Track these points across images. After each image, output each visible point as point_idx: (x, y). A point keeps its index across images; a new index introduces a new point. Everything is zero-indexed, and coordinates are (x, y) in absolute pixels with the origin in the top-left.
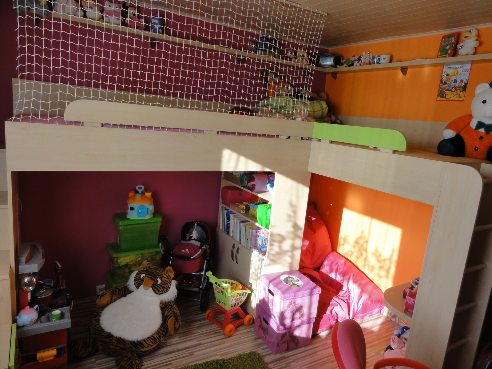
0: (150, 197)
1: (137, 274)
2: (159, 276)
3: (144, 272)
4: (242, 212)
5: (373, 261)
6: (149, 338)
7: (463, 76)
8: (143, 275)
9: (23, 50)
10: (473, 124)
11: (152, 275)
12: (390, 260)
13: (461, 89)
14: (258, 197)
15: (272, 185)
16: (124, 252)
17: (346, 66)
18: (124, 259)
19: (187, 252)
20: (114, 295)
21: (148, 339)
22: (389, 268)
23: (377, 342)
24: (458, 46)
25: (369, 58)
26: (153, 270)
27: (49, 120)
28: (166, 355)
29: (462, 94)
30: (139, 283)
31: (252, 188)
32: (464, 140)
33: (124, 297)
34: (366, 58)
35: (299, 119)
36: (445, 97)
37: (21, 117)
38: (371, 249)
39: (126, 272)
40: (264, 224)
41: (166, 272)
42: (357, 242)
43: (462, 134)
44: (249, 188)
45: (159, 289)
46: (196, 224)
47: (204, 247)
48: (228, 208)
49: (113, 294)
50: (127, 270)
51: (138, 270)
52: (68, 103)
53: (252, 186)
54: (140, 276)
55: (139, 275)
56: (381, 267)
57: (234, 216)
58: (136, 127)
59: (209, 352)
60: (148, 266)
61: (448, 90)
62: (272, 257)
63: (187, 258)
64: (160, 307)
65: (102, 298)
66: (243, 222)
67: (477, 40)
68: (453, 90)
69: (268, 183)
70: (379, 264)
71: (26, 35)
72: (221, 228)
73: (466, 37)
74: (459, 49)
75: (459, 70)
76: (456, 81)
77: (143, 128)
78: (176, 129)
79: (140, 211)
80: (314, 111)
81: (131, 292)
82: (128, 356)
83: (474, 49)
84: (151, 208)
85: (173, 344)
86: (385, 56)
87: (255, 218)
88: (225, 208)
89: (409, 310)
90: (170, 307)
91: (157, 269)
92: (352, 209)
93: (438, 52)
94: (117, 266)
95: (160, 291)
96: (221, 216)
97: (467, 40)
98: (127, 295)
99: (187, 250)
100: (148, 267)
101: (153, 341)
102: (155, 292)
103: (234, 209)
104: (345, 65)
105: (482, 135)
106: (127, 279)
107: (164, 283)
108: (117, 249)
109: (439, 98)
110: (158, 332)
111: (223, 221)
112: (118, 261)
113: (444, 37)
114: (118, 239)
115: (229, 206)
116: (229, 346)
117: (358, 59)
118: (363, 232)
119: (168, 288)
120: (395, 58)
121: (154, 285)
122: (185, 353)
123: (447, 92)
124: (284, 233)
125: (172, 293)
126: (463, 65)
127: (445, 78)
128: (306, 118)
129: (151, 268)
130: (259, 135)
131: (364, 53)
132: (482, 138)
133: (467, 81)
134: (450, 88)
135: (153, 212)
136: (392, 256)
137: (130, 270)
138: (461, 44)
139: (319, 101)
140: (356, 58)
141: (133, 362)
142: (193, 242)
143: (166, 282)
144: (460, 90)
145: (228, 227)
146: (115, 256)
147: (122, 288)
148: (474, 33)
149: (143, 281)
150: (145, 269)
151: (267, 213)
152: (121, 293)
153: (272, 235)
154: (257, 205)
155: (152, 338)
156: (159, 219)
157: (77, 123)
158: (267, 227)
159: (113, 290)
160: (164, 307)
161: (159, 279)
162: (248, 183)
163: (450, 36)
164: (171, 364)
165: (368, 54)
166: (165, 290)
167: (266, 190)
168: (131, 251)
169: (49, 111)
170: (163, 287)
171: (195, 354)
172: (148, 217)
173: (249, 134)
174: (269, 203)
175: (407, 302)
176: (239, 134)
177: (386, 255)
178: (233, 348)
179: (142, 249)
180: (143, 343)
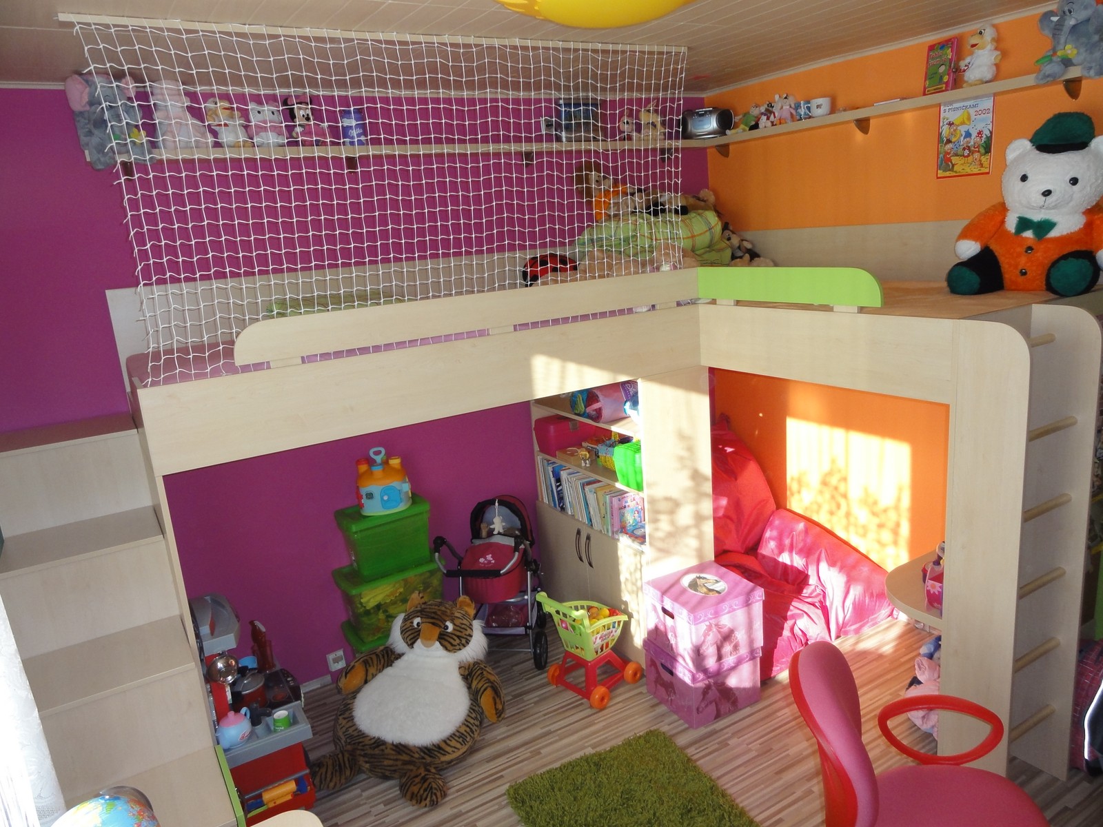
0: (398, 467)
1: (405, 620)
2: (447, 616)
3: (419, 614)
4: (583, 465)
5: (862, 515)
6: (452, 736)
7: (983, 124)
8: (417, 621)
9: (144, 255)
10: (1011, 224)
11: (435, 617)
12: (897, 508)
13: (982, 151)
14: (610, 432)
15: (635, 403)
16: (370, 581)
17: (744, 130)
18: (372, 596)
19: (490, 561)
20: (370, 666)
21: (451, 739)
22: (898, 525)
23: (892, 674)
24: (962, 64)
25: (788, 107)
26: (433, 607)
27: (209, 370)
28: (488, 762)
29: (984, 159)
30: (412, 636)
31: (598, 416)
32: (998, 257)
33: (389, 668)
34: (782, 108)
35: (666, 268)
36: (952, 170)
37: (162, 376)
38: (855, 492)
39: (379, 619)
40: (633, 483)
41: (458, 606)
42: (825, 483)
43: (994, 247)
44: (589, 417)
45: (452, 642)
46: (497, 504)
47: (522, 546)
48: (553, 459)
49: (367, 666)
50: (381, 616)
51: (403, 612)
52: (238, 334)
53: (595, 413)
54: (412, 623)
55: (410, 621)
56: (881, 526)
57: (570, 474)
58: (364, 351)
59: (570, 745)
60: (423, 600)
61: (956, 155)
62: (660, 544)
63: (493, 573)
64: (461, 675)
65: (348, 675)
66: (589, 483)
67: (996, 49)
68: (966, 152)
69: (626, 402)
70: (876, 521)
71: (146, 227)
72: (546, 500)
73: (973, 46)
74: (964, 71)
75: (972, 111)
76: (968, 135)
77: (377, 349)
78: (436, 340)
79: (386, 498)
80: (693, 237)
81: (399, 656)
82: (421, 774)
83: (994, 68)
84: (406, 487)
85: (499, 741)
86: (820, 101)
87: (611, 474)
88: (548, 461)
89: (936, 605)
90: (479, 672)
91: (441, 604)
92: (805, 417)
93: (925, 80)
94: (361, 610)
95: (455, 646)
96: (542, 478)
97: (978, 52)
98: (393, 662)
99: (489, 557)
100: (423, 604)
101: (461, 740)
102: (446, 649)
103: (566, 461)
104: (742, 126)
105: (1029, 244)
106: (387, 633)
107: (458, 628)
108: (356, 577)
109: (941, 173)
110: (466, 723)
111: (549, 487)
112: (362, 601)
113: (931, 48)
114: (353, 558)
115: (554, 456)
116: (604, 728)
117: (767, 110)
118: (833, 462)
119: (468, 638)
120: (841, 103)
121: (442, 637)
122: (523, 753)
123: (955, 160)
124: (675, 494)
125: (477, 645)
126: (978, 101)
127: (945, 131)
128: (680, 261)
129: (430, 605)
130: (594, 316)
131: (777, 97)
132: (1030, 248)
133: (991, 133)
134: (960, 151)
135: (410, 496)
136: (899, 500)
137: (388, 614)
138: (967, 60)
139: (700, 211)
140: (763, 109)
141: (433, 783)
142: (497, 539)
143: (463, 626)
144: (979, 152)
145: (561, 499)
146: (354, 592)
147: (382, 651)
148: (989, 34)
149: (420, 630)
150: (419, 609)
151: (634, 461)
153: (653, 501)
154: (612, 446)
155: (457, 734)
156: (425, 507)
157: (258, 367)
158: (640, 488)
159: (365, 658)
160: (469, 673)
161: (448, 623)
162: (586, 407)
163: (943, 44)
164: (502, 776)
165: (786, 98)
166: (464, 641)
167: (624, 415)
168: (382, 577)
169: (207, 354)
170: (459, 637)
172: (402, 507)
173: (575, 319)
174: (634, 440)
175: (928, 592)
176: (556, 322)
177: (886, 500)
178: (613, 730)
179: (402, 569)
180: (443, 746)
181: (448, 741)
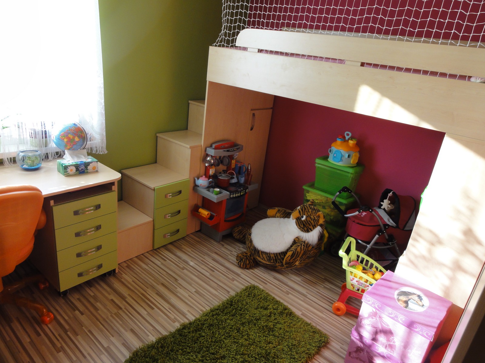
0: (353, 144)
2: (308, 214)
6: (266, 253)
8: (299, 207)
11: (302, 210)
18: (312, 195)
21: (265, 253)
27: (230, 46)
37: (218, 44)
41: (317, 215)
45: (300, 224)
46: (391, 193)
52: (240, 32)
64: (294, 240)
78: (315, 58)
79: (335, 155)
82: (247, 254)
84: (347, 156)
90: (299, 244)
91: (313, 209)
95: (301, 227)
102: (297, 225)
107: (306, 222)
112: (307, 194)
119: (309, 230)
121: (298, 219)
143: (309, 223)
146: (307, 188)
152: (284, 215)
155: (269, 255)
160: (297, 242)
161: (305, 216)
166: (305, 229)
170: (304, 225)
171: (290, 295)
180: (260, 253)
181: (263, 253)
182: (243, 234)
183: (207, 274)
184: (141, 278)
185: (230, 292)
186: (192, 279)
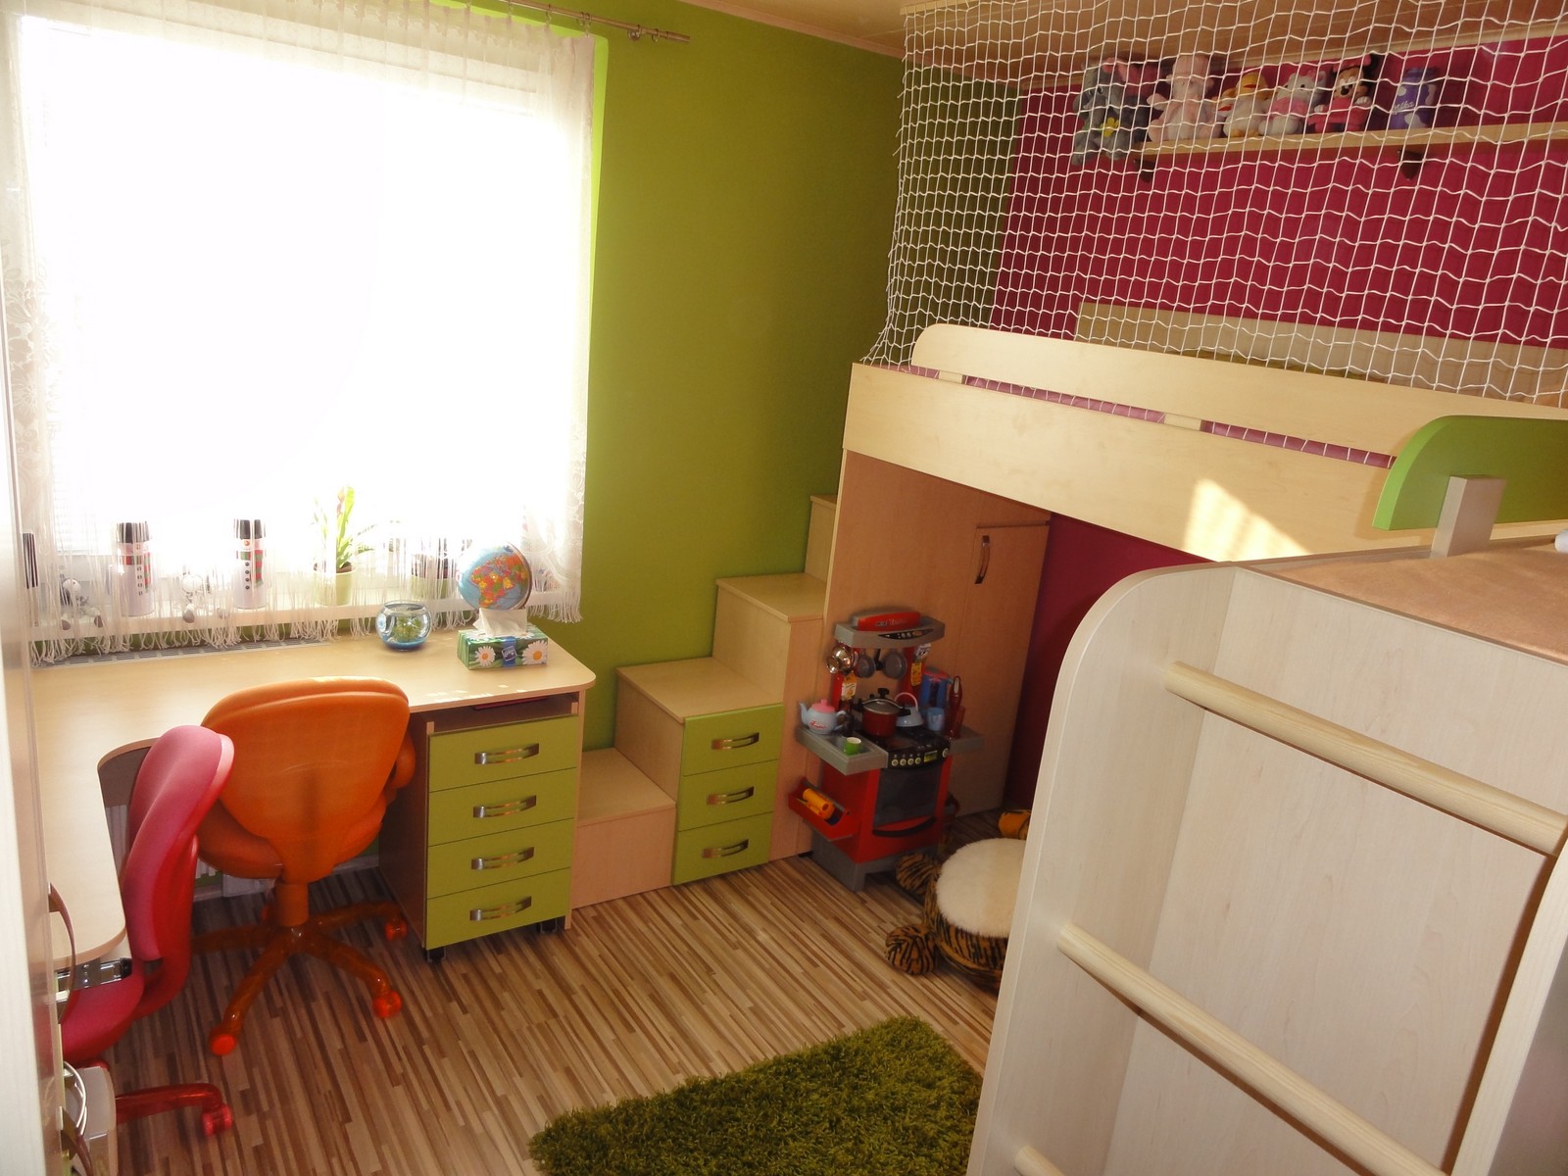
21: (964, 935)
82: (919, 932)
157: (932, 374)
182: (924, 877)
183: (797, 970)
184: (623, 952)
185: (843, 1026)
186: (751, 976)
